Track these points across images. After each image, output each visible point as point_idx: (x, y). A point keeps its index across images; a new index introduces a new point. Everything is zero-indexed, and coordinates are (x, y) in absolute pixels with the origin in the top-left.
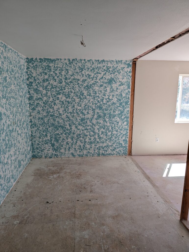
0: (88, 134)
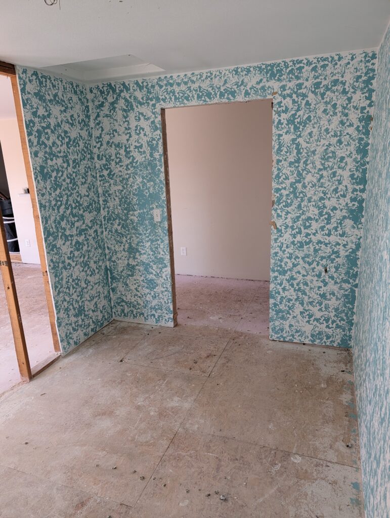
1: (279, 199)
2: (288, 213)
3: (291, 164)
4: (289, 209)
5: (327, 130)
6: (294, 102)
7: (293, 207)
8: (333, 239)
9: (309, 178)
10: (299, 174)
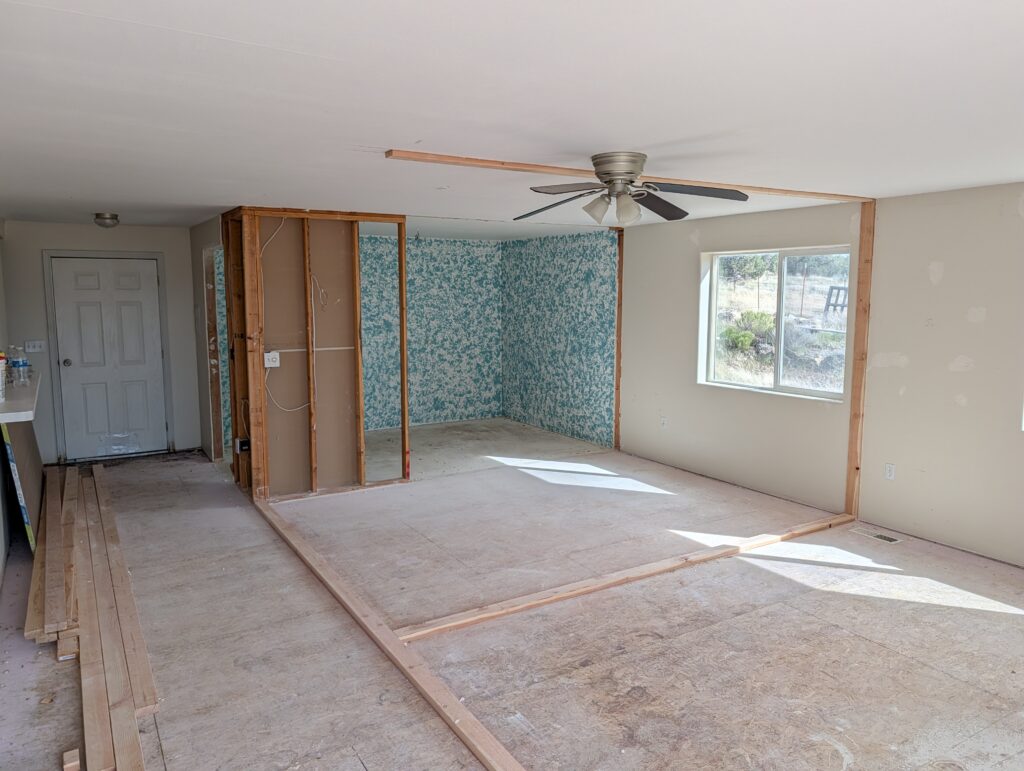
0: (559, 383)
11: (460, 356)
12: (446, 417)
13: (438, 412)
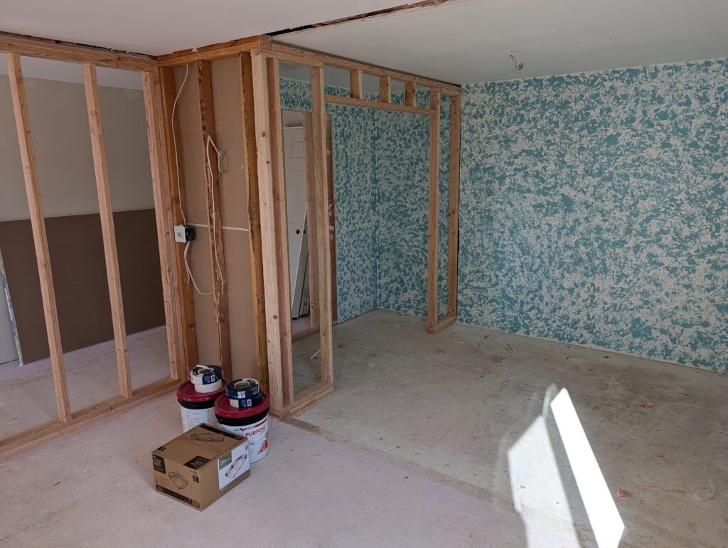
1: (339, 197)
2: (344, 208)
3: (344, 167)
4: (344, 205)
5: (359, 143)
6: (343, 120)
7: (346, 203)
8: (366, 225)
9: (353, 180)
10: (348, 177)
11: (692, 262)
12: (651, 352)
13: (638, 340)
